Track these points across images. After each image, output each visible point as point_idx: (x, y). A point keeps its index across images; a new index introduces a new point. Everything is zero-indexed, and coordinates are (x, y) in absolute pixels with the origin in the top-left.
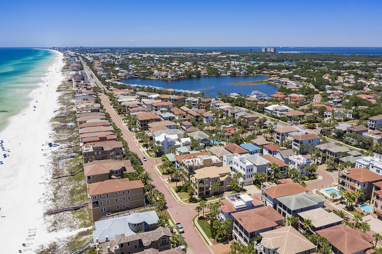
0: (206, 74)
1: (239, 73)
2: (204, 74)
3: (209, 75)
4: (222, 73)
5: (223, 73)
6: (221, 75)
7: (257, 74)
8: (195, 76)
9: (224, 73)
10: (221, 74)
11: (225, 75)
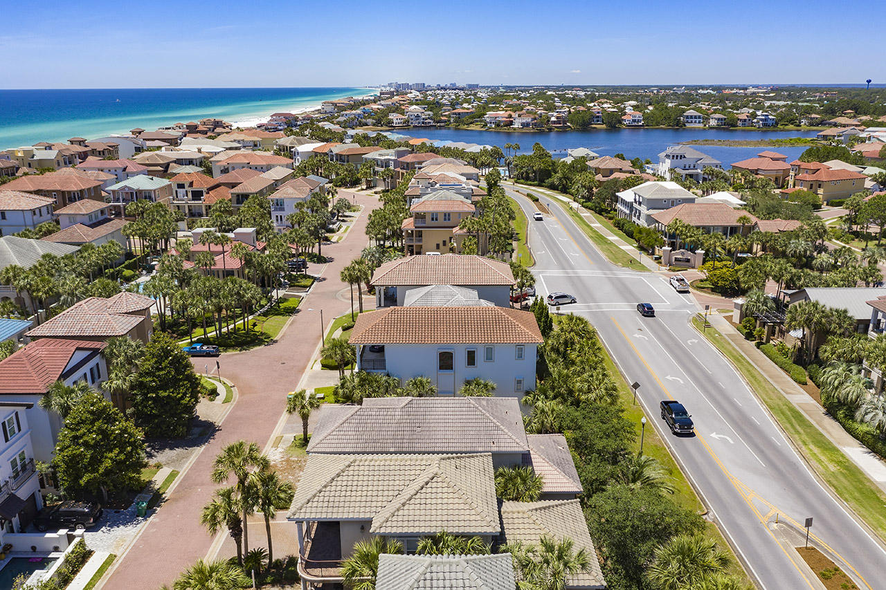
0: (639, 121)
1: (745, 120)
2: (634, 121)
3: (647, 126)
4: (690, 120)
5: (694, 120)
6: (688, 125)
7: (811, 125)
8: (604, 126)
9: (698, 120)
10: (687, 122)
11: (701, 126)
